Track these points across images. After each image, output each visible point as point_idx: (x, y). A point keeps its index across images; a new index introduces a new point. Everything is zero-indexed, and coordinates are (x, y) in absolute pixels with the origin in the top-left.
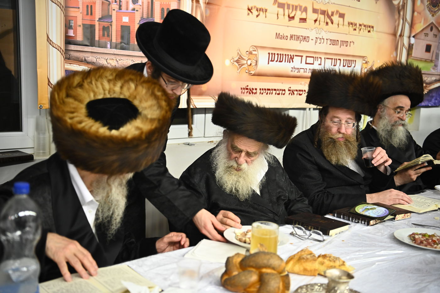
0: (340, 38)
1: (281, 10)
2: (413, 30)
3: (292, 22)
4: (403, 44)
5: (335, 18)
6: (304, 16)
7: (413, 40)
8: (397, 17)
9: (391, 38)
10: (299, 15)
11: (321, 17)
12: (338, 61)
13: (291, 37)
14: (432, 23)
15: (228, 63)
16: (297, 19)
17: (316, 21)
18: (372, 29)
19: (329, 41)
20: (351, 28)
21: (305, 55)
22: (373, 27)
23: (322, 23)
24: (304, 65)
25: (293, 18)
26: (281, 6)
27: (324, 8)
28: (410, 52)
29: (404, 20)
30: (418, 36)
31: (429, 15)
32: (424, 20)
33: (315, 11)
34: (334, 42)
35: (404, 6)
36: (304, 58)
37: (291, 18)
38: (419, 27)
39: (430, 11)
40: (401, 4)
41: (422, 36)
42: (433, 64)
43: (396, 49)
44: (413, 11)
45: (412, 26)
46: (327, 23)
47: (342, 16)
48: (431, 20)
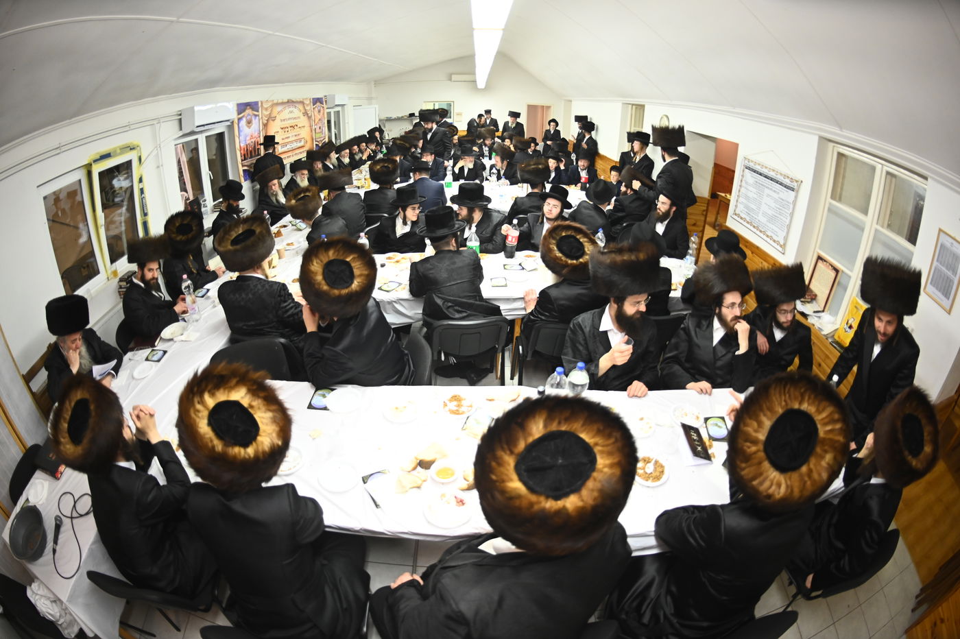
12: (298, 142)
38: (317, 121)
48: (319, 117)
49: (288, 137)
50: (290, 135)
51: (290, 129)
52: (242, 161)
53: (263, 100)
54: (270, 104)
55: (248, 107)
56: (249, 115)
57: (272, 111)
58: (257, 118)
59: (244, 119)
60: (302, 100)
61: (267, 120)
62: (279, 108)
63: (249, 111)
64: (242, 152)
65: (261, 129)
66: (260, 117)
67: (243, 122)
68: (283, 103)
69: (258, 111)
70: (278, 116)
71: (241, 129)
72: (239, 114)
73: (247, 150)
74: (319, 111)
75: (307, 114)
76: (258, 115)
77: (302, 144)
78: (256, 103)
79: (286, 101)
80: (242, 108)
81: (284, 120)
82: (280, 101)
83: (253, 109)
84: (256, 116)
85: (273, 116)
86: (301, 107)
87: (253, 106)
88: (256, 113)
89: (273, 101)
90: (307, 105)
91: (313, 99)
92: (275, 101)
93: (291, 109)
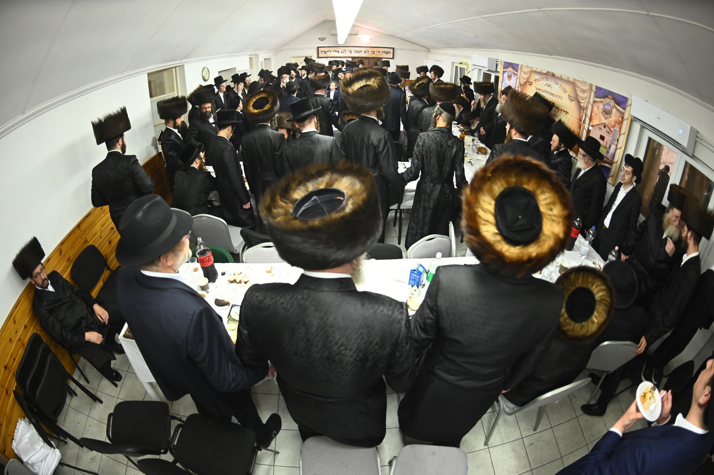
2: (591, 122)
4: (584, 128)
7: (591, 128)
8: (582, 111)
9: (578, 121)
14: (605, 123)
18: (567, 113)
29: (586, 115)
30: (595, 127)
31: (603, 118)
35: (587, 108)
38: (595, 122)
39: (603, 115)
40: (585, 106)
41: (597, 127)
42: (606, 150)
43: (580, 128)
44: (592, 112)
45: (591, 119)
48: (604, 121)
53: (523, 64)
54: (529, 70)
55: (511, 66)
56: (510, 71)
57: (530, 76)
58: (516, 76)
59: (507, 73)
60: (572, 80)
61: (525, 82)
62: (537, 77)
63: (510, 69)
65: (517, 86)
66: (518, 77)
67: (506, 75)
68: (540, 73)
69: (517, 72)
70: (534, 83)
71: (504, 79)
72: (504, 68)
74: (607, 113)
75: (579, 102)
76: (517, 75)
78: (517, 65)
79: (545, 72)
80: (507, 65)
82: (539, 70)
83: (513, 68)
84: (515, 74)
85: (530, 80)
86: (569, 88)
87: (514, 67)
88: (516, 73)
89: (532, 68)
90: (584, 91)
91: (597, 88)
92: (534, 69)
93: (549, 82)
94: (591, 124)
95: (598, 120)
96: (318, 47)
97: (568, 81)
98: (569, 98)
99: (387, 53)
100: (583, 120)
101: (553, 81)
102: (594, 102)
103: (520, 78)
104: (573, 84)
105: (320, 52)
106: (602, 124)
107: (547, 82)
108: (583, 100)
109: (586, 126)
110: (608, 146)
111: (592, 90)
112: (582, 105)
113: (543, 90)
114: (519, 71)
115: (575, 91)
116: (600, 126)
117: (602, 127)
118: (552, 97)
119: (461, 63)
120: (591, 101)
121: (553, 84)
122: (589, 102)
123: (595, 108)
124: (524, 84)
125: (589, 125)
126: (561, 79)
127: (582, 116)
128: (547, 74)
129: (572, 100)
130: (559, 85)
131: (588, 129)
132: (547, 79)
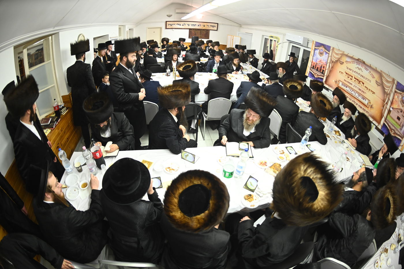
0: (362, 89)
1: (346, 74)
2: (392, 105)
3: (348, 78)
4: (387, 108)
5: (361, 83)
6: (352, 78)
7: (391, 109)
8: (386, 96)
9: (382, 101)
10: (350, 77)
11: (357, 81)
12: (360, 96)
13: (348, 82)
15: (333, 81)
16: (350, 78)
17: (355, 81)
18: (374, 93)
19: (358, 88)
20: (366, 89)
21: (350, 88)
22: (375, 93)
23: (357, 82)
24: (349, 90)
25: (349, 77)
26: (346, 73)
27: (358, 79)
28: (389, 113)
29: (389, 99)
30: (394, 109)
32: (398, 105)
33: (355, 78)
34: (360, 90)
35: (389, 94)
36: (350, 89)
37: (348, 77)
38: (395, 106)
39: (401, 103)
40: (388, 92)
41: (396, 110)
42: (400, 128)
43: (383, 107)
44: (393, 99)
45: (392, 103)
46: (359, 83)
47: (363, 83)
49: (351, 84)
50: (353, 84)
51: (354, 79)
52: (311, 67)
53: (335, 47)
54: (341, 53)
55: (322, 46)
56: (322, 50)
57: (341, 57)
58: (327, 54)
59: (318, 51)
60: (380, 71)
62: (348, 59)
63: (322, 48)
64: (313, 64)
65: (329, 61)
66: (330, 55)
67: (317, 52)
68: (352, 58)
69: (329, 51)
70: (345, 63)
71: (315, 54)
72: (315, 46)
73: (316, 65)
75: (384, 88)
76: (329, 54)
77: (366, 102)
78: (329, 47)
79: (357, 58)
80: (319, 45)
81: (350, 70)
82: (350, 55)
83: (325, 48)
84: (327, 53)
85: (341, 61)
86: (376, 76)
89: (344, 52)
90: (387, 81)
91: (398, 83)
92: (346, 53)
93: (360, 67)
94: (392, 107)
95: (397, 105)
96: (166, 22)
97: (376, 70)
98: (376, 83)
99: (213, 26)
100: (386, 102)
101: (364, 67)
102: (395, 92)
103: (331, 56)
104: (380, 74)
105: (167, 25)
106: (400, 109)
107: (358, 66)
108: (388, 88)
109: (388, 107)
110: (401, 125)
111: (394, 83)
112: (386, 91)
113: (354, 70)
114: (331, 51)
115: (382, 79)
116: (398, 110)
117: (400, 111)
118: (361, 77)
119: (272, 37)
120: (393, 90)
121: (363, 69)
122: (391, 90)
123: (396, 97)
124: (334, 62)
125: (390, 107)
126: (370, 67)
127: (386, 99)
128: (358, 60)
129: (378, 85)
130: (368, 71)
131: (389, 110)
132: (357, 64)
